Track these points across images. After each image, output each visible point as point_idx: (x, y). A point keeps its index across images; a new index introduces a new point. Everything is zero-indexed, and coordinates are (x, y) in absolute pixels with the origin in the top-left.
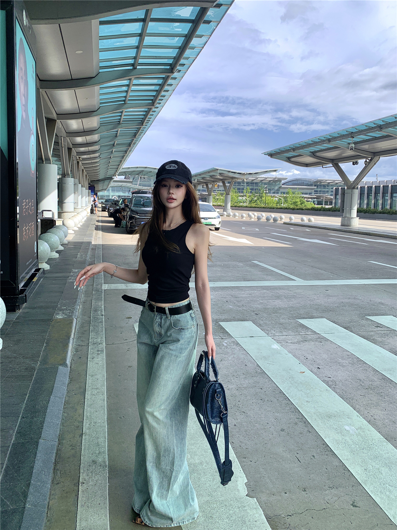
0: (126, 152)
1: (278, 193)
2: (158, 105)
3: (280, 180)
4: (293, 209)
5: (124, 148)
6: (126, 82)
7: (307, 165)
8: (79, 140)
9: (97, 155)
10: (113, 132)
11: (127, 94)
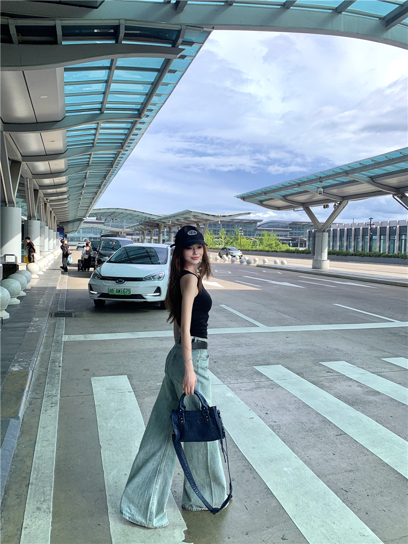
0: (96, 193)
1: (253, 235)
2: (127, 148)
3: (255, 222)
4: (268, 251)
5: (95, 190)
6: (94, 126)
7: (279, 208)
8: (47, 181)
9: (65, 196)
10: (82, 174)
11: (95, 137)
